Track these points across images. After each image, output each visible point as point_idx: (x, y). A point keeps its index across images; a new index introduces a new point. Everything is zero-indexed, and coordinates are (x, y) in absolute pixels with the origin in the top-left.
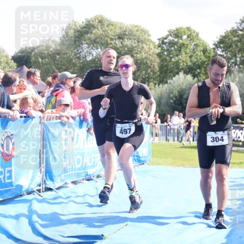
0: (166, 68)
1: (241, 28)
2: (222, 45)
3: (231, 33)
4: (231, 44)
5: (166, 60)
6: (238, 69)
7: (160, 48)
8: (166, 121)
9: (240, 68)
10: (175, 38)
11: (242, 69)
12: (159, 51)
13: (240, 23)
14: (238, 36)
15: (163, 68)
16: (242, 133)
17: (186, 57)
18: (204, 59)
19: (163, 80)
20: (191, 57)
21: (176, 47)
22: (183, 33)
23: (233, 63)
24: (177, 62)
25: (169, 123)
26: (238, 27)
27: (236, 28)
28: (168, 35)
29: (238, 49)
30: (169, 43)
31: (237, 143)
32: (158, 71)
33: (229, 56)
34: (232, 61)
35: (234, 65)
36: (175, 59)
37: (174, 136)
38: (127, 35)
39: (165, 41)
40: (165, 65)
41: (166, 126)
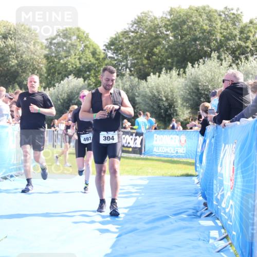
0: (53, 70)
1: (133, 30)
2: (112, 47)
3: (123, 35)
4: (122, 46)
5: (53, 62)
6: (129, 72)
7: (47, 49)
8: (53, 126)
9: (131, 71)
10: (63, 38)
11: (133, 72)
12: (47, 52)
13: (131, 24)
14: (130, 37)
15: (50, 70)
16: (132, 139)
17: (75, 58)
18: (93, 61)
19: (50, 83)
20: (79, 59)
21: (65, 48)
22: (72, 34)
23: (124, 65)
24: (66, 64)
25: (57, 128)
26: (129, 29)
27: (128, 29)
28: (57, 35)
29: (129, 52)
30: (58, 44)
31: (127, 149)
32: (46, 73)
33: (120, 58)
34: (123, 63)
35: (124, 68)
36: (64, 61)
37: (61, 142)
38: (11, 34)
39: (54, 41)
40: (54, 67)
41: (53, 131)
